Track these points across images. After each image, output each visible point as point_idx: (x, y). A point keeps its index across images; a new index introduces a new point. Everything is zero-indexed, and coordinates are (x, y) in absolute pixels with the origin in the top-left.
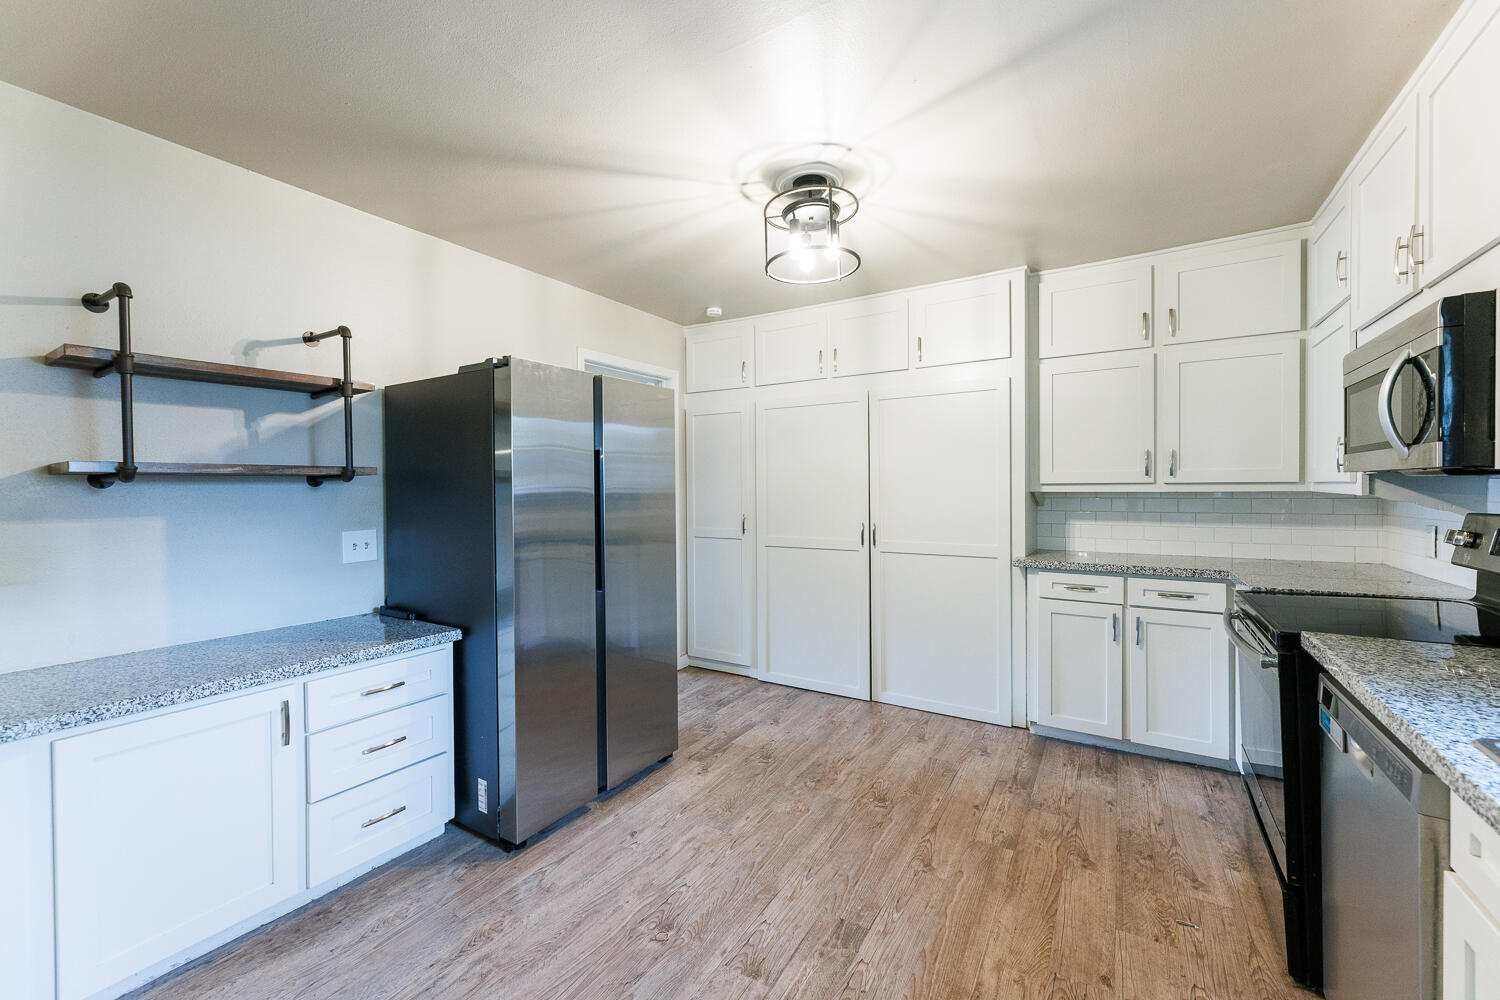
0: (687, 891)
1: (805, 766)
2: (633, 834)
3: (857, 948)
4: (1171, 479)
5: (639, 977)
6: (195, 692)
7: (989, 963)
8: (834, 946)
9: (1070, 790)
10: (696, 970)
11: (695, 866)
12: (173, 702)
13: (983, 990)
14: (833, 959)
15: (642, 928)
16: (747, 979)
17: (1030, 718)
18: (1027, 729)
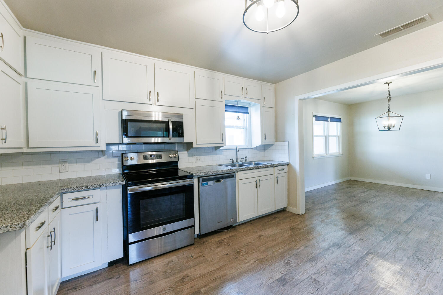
16: (317, 279)
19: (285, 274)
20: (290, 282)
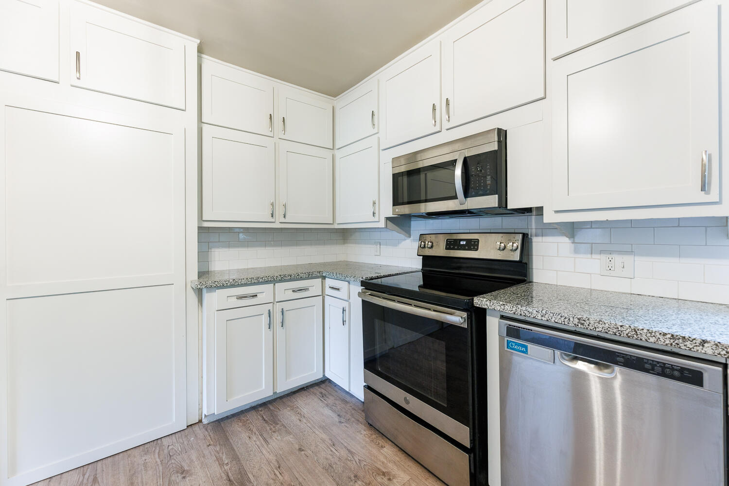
4: (284, 221)
17: (205, 412)
18: (200, 421)
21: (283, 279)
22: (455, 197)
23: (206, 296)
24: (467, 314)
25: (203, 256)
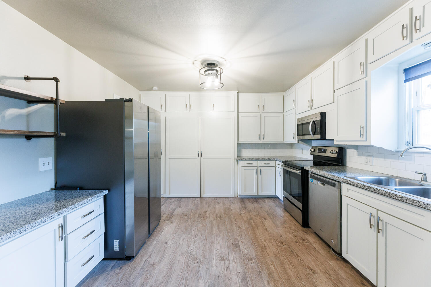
0: (193, 250)
1: (197, 215)
2: (166, 243)
3: (239, 247)
4: (263, 140)
5: (199, 272)
6: (33, 225)
7: (263, 241)
8: (235, 249)
9: (253, 207)
10: (211, 265)
11: (190, 245)
12: (25, 230)
13: (266, 245)
14: (237, 251)
15: (190, 262)
16: (223, 262)
17: (239, 194)
18: (238, 197)
19: (240, 250)
20: (232, 248)
21: (260, 160)
22: (310, 135)
23: (239, 162)
24: (301, 171)
25: (239, 151)
